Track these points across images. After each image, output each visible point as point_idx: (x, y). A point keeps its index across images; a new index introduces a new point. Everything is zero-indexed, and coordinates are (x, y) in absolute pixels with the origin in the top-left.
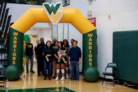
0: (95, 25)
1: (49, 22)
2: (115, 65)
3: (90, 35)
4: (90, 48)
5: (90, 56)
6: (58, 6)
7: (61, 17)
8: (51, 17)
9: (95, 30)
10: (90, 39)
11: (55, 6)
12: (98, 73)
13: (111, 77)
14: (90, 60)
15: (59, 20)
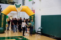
1: (17, 11)
2: (42, 28)
6: (20, 5)
9: (34, 15)
10: (32, 18)
12: (35, 31)
13: (40, 33)
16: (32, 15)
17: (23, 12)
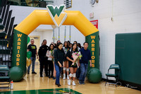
0: (97, 27)
2: (118, 66)
3: (93, 37)
4: (93, 49)
5: (93, 57)
7: (64, 19)
8: (55, 19)
10: (93, 41)
14: (93, 61)
16: (92, 35)
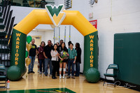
0: (96, 27)
1: (51, 23)
2: (116, 66)
3: (92, 37)
4: (92, 49)
5: (91, 57)
6: (60, 7)
7: (63, 18)
8: (54, 19)
9: (97, 32)
10: (92, 41)
11: (57, 7)
12: (98, 74)
13: (112, 79)
14: (91, 61)
15: (61, 21)
16: (91, 34)
17: (68, 26)
